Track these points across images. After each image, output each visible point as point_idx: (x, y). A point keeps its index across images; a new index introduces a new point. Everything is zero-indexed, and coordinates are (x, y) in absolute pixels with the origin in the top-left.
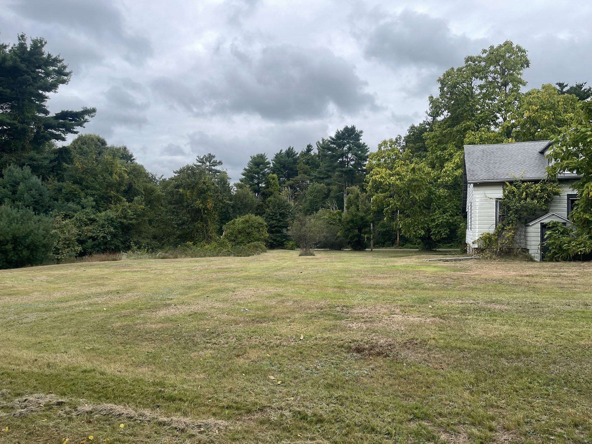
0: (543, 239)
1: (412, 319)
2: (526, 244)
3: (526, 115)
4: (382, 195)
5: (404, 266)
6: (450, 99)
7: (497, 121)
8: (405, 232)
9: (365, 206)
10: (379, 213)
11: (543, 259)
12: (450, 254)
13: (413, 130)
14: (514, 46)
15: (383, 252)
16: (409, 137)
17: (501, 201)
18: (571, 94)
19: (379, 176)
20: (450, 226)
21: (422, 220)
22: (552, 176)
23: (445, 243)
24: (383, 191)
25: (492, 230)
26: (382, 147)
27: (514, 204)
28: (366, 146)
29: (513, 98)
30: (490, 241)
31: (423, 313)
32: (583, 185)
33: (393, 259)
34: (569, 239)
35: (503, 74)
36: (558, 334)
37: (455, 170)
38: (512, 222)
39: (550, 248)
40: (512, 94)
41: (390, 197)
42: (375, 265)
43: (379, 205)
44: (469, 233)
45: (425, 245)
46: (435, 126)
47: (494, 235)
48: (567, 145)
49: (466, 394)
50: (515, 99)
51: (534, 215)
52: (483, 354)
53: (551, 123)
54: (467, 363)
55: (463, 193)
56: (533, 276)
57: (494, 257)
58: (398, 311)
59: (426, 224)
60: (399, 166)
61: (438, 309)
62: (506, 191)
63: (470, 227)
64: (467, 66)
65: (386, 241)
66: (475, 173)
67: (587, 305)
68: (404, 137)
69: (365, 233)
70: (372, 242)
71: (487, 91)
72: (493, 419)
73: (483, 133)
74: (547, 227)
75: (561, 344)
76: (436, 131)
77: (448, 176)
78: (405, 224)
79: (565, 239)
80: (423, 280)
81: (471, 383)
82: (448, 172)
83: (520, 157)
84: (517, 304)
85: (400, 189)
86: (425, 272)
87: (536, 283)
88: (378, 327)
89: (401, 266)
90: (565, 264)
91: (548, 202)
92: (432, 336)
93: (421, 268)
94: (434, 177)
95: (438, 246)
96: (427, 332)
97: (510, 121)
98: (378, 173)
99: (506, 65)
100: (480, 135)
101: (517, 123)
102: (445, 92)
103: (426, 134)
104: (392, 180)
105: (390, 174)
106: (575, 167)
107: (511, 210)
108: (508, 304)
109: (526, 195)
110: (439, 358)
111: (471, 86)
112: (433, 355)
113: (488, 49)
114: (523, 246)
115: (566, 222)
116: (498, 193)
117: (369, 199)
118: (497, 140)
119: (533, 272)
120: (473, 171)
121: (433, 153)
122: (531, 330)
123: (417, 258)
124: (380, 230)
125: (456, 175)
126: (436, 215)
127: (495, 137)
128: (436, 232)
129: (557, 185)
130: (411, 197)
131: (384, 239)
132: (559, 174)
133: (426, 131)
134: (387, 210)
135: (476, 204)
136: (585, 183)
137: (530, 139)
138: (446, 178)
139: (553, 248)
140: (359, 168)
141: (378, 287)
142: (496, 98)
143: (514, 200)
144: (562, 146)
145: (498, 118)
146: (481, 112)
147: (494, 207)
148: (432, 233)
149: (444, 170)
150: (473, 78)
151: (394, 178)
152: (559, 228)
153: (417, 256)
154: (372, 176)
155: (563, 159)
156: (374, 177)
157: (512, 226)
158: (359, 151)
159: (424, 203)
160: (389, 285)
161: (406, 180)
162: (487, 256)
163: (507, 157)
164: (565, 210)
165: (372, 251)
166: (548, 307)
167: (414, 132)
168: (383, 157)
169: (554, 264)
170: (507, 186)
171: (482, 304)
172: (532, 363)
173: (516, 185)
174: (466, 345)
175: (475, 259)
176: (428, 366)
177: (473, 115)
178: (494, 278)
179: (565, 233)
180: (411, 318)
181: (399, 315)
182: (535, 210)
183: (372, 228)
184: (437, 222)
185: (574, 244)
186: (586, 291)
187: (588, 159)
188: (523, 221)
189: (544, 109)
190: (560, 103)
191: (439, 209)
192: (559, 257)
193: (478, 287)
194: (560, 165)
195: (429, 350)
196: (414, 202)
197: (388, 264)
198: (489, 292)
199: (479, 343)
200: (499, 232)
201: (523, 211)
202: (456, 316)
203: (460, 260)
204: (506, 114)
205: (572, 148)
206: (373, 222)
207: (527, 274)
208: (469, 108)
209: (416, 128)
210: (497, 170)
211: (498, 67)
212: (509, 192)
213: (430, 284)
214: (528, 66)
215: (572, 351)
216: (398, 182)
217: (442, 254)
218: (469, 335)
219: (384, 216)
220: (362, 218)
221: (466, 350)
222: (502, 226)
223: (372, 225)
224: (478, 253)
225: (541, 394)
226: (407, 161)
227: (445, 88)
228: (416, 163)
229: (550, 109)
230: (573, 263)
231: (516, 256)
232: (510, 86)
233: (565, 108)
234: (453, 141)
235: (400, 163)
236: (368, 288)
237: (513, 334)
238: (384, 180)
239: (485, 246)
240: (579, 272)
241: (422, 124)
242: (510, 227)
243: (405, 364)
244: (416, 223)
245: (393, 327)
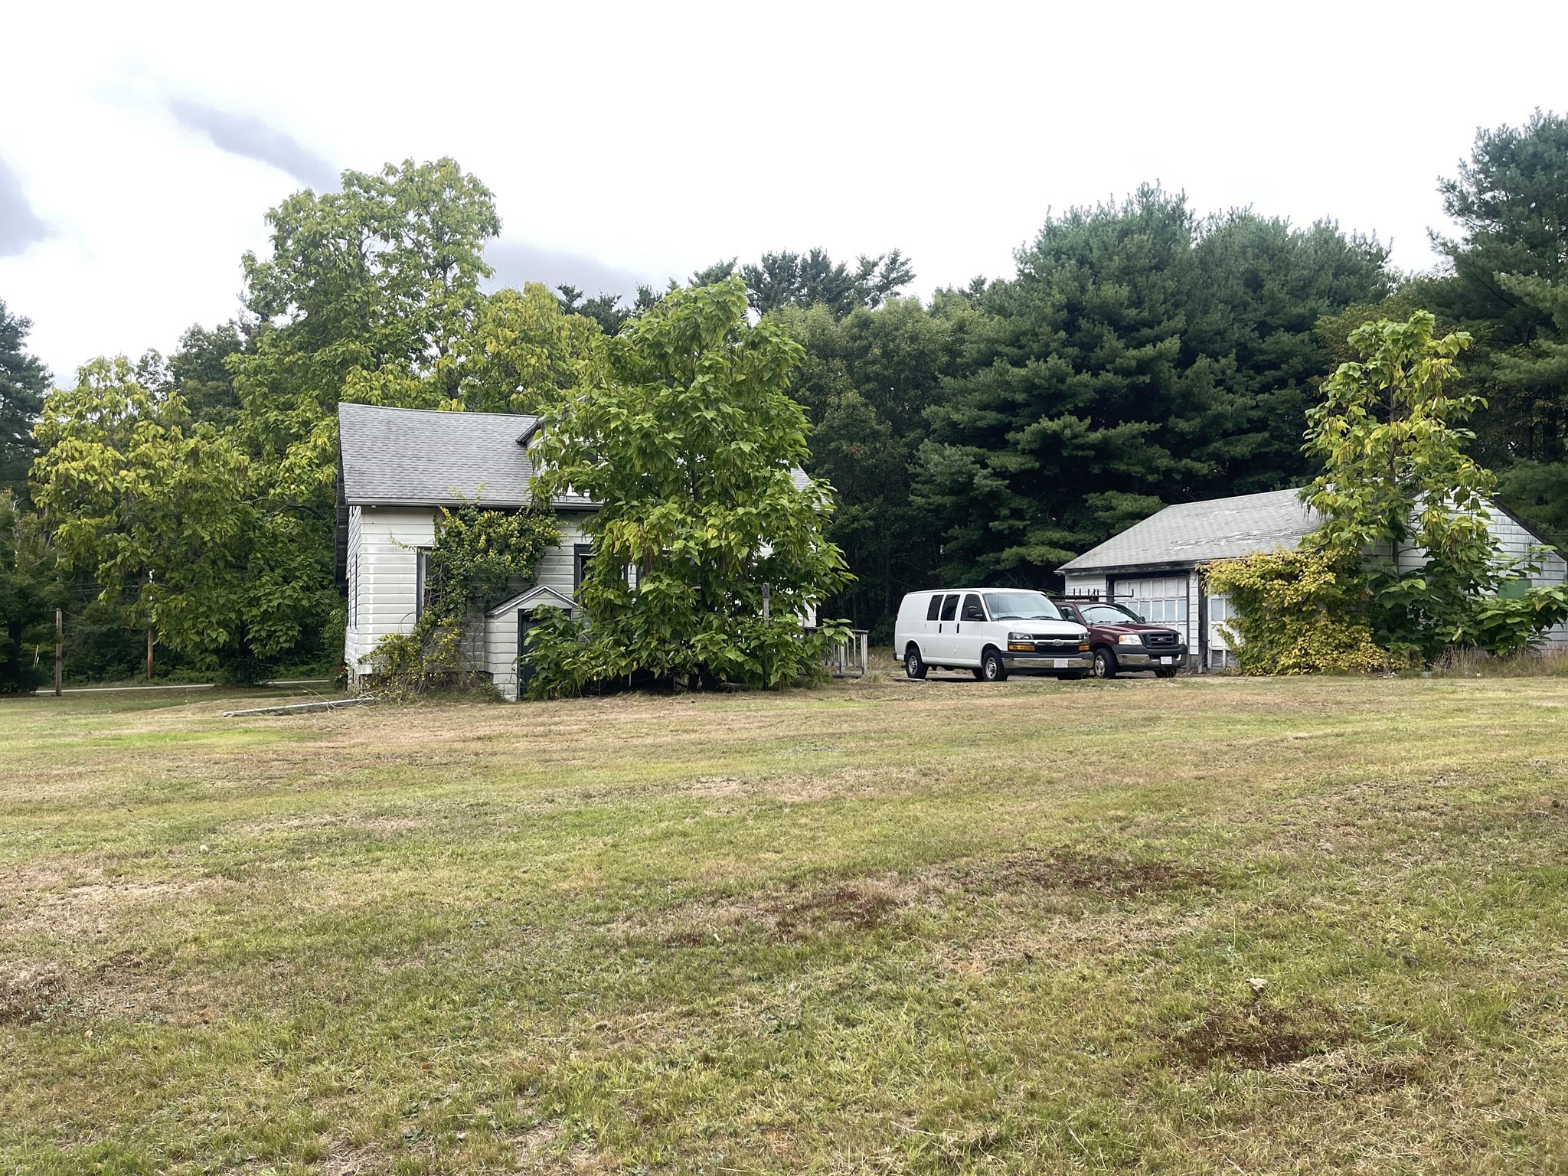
0: (522, 650)
1: (137, 892)
2: (487, 662)
3: (490, 348)
4: (93, 522)
5: (151, 736)
6: (302, 274)
7: (427, 353)
8: (168, 636)
9: (35, 554)
10: (82, 575)
11: (523, 695)
12: (295, 695)
13: (198, 340)
14: (463, 173)
15: (97, 696)
16: (184, 359)
17: (429, 553)
18: (587, 317)
19: (80, 464)
20: (303, 617)
21: (221, 601)
22: (541, 500)
23: (292, 665)
24: (94, 510)
25: (408, 629)
26: (91, 378)
27: (461, 563)
28: (42, 369)
29: (462, 302)
30: (402, 657)
31: (176, 871)
32: (602, 526)
33: (121, 717)
34: (575, 646)
35: (439, 238)
36: (516, 873)
37: (318, 466)
38: (456, 607)
39: (538, 669)
40: (460, 291)
41: (120, 529)
42: (52, 740)
43: (79, 554)
44: (351, 634)
45: (235, 670)
46: (261, 341)
47: (413, 639)
48: (573, 433)
49: (263, 1080)
50: (468, 306)
51: (505, 589)
52: (327, 958)
53: (545, 377)
54: (280, 989)
55: (339, 529)
56: (490, 739)
57: (412, 695)
58: (96, 873)
59: (234, 611)
60: (147, 441)
61: (226, 851)
62: (442, 529)
63: (353, 619)
64: (347, 197)
65: (109, 663)
66: (366, 478)
67: (589, 796)
68: (171, 359)
69: (36, 639)
70: (59, 667)
71: (401, 272)
72: (321, 1128)
73: (391, 377)
74: (531, 619)
75: (519, 896)
76: (265, 354)
77: (299, 481)
78: (166, 613)
79: (568, 646)
80: (201, 773)
81: (283, 1045)
82: (297, 471)
83: (474, 447)
84: (438, 811)
85: (153, 509)
86: (211, 748)
87: (494, 754)
88: (17, 931)
89: (141, 737)
90: (566, 705)
91: (536, 560)
92: (191, 934)
93: (204, 738)
94: (258, 481)
95: (271, 672)
96: (181, 924)
97: (453, 359)
98: (77, 455)
99: (444, 219)
100: (382, 382)
101: (470, 365)
102: (288, 250)
103: (234, 357)
104: (123, 480)
105: (116, 462)
106: (586, 482)
107: (453, 577)
108: (419, 814)
109: (487, 541)
110: (200, 992)
111: (360, 250)
112: (183, 989)
113: (398, 165)
114: (480, 665)
115: (570, 607)
116: (423, 534)
117: (48, 533)
118: (424, 399)
119: (496, 727)
120: (362, 474)
121: (255, 413)
122: (459, 873)
123: (200, 708)
124: (88, 629)
125: (320, 481)
126: (262, 586)
127: (419, 392)
128: (264, 634)
129: (554, 522)
130: (186, 533)
131: (104, 656)
132: (555, 497)
133: (237, 351)
134: (109, 569)
135: (367, 559)
136: (608, 520)
137: (499, 407)
138: (293, 487)
139: (543, 668)
140: (18, 436)
141: (45, 806)
142: (422, 295)
143: (461, 552)
144: (563, 433)
145: (426, 346)
146: (387, 323)
147: (413, 568)
148: (250, 636)
149: (287, 463)
150: (366, 231)
151: (132, 475)
152: (555, 621)
153: (199, 705)
154: (55, 463)
155: (563, 463)
156: (61, 466)
157: (457, 616)
158: (18, 381)
159: (227, 553)
160: (86, 797)
161: (171, 482)
162: (394, 695)
163: (444, 444)
164: (570, 580)
165: (58, 694)
166: (508, 810)
167: (200, 346)
168: (95, 409)
169: (542, 705)
170: (445, 518)
171: (353, 822)
172: (447, 955)
173: (466, 515)
174: (286, 942)
175: (365, 702)
176: (163, 1023)
177: (365, 328)
178: (399, 751)
179: (569, 632)
180: (135, 890)
181: (97, 887)
182: (507, 579)
183: (59, 623)
184: (265, 607)
185: (585, 659)
186: (595, 764)
187: (612, 468)
188: (482, 605)
189: (530, 340)
190: (564, 333)
191: (272, 570)
192: (555, 689)
193: (352, 778)
194: (557, 476)
195: (175, 975)
196: (196, 550)
197: (97, 733)
198: (381, 788)
199: (323, 929)
200: (425, 633)
201: (481, 580)
202: (275, 865)
203: (324, 709)
204: (446, 338)
205: (582, 439)
206: (63, 606)
207: (481, 733)
208: (354, 306)
209: (207, 338)
210: (421, 476)
211: (426, 218)
212: (448, 533)
213: (219, 783)
214: (496, 232)
215: (540, 910)
216: (144, 487)
217: (275, 696)
218: (302, 911)
219: (97, 586)
220: (23, 594)
221: (284, 956)
222: (433, 618)
223: (59, 615)
224: (372, 687)
225: (453, 1031)
226: (173, 427)
227: (290, 242)
228: (204, 437)
229: (543, 343)
230: (583, 702)
231: (464, 691)
232: (455, 270)
233: (573, 346)
234: (314, 389)
235: (153, 433)
236: (10, 814)
237: (414, 889)
238: (96, 477)
239: (391, 670)
240: (589, 722)
241: (226, 330)
242: (451, 619)
243: (89, 1033)
244: (201, 610)
245: (70, 926)
